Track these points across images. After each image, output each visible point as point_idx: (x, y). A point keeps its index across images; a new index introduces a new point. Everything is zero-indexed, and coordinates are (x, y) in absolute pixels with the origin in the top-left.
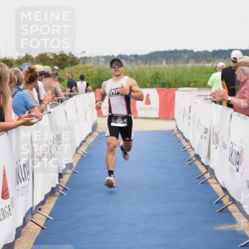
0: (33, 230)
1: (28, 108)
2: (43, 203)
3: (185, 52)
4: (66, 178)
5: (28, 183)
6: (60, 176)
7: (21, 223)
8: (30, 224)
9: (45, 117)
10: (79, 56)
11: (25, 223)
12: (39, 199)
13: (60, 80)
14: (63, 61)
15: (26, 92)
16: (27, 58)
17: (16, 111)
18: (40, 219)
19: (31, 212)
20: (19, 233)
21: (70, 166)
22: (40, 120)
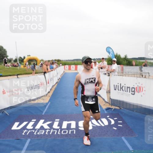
0: (53, 89)
1: (53, 68)
2: (55, 84)
3: (79, 59)
4: (59, 80)
5: (52, 81)
6: (58, 80)
7: (51, 88)
8: (53, 88)
9: (55, 70)
10: (61, 60)
11: (52, 88)
12: (54, 84)
13: (58, 64)
14: (59, 61)
15: (52, 65)
16: (53, 60)
17: (51, 69)
18: (55, 87)
19: (53, 86)
20: (51, 90)
21: (60, 78)
22: (54, 70)
